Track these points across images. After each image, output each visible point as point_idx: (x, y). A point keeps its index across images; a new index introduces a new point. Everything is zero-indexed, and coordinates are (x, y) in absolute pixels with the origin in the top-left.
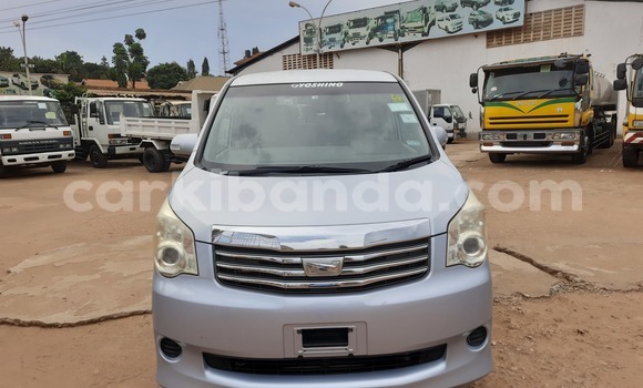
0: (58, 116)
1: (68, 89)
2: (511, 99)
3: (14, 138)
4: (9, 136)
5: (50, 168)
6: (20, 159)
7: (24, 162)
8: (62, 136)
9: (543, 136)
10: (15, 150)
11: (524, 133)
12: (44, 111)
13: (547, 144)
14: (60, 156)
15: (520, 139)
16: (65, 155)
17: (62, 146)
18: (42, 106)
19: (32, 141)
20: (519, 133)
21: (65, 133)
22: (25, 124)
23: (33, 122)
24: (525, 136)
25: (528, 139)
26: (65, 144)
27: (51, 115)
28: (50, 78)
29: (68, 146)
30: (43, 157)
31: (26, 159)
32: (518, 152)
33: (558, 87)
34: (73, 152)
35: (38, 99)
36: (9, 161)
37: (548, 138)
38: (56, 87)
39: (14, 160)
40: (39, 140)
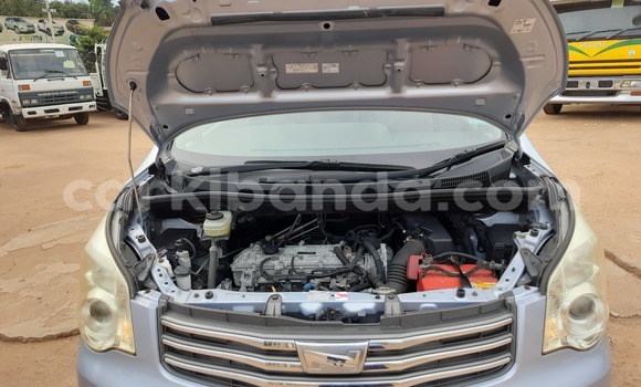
0: (76, 65)
1: (93, 35)
2: (574, 41)
3: (32, 89)
4: (27, 87)
5: (73, 120)
6: (40, 112)
7: (44, 114)
8: (82, 86)
9: (610, 84)
10: (34, 101)
11: (588, 80)
12: (63, 59)
13: (613, 93)
14: (81, 108)
15: (582, 87)
16: (86, 107)
17: (82, 97)
18: (60, 54)
19: (51, 92)
20: (581, 80)
21: (85, 83)
22: (43, 74)
23: (51, 72)
24: (588, 84)
25: (591, 88)
26: (85, 95)
27: (69, 64)
28: (76, 23)
29: (89, 97)
30: (64, 109)
31: (47, 111)
32: (578, 103)
33: (632, 26)
34: (94, 103)
35: (57, 46)
36: (29, 113)
37: (616, 86)
38: (81, 32)
39: (34, 113)
40: (59, 91)
